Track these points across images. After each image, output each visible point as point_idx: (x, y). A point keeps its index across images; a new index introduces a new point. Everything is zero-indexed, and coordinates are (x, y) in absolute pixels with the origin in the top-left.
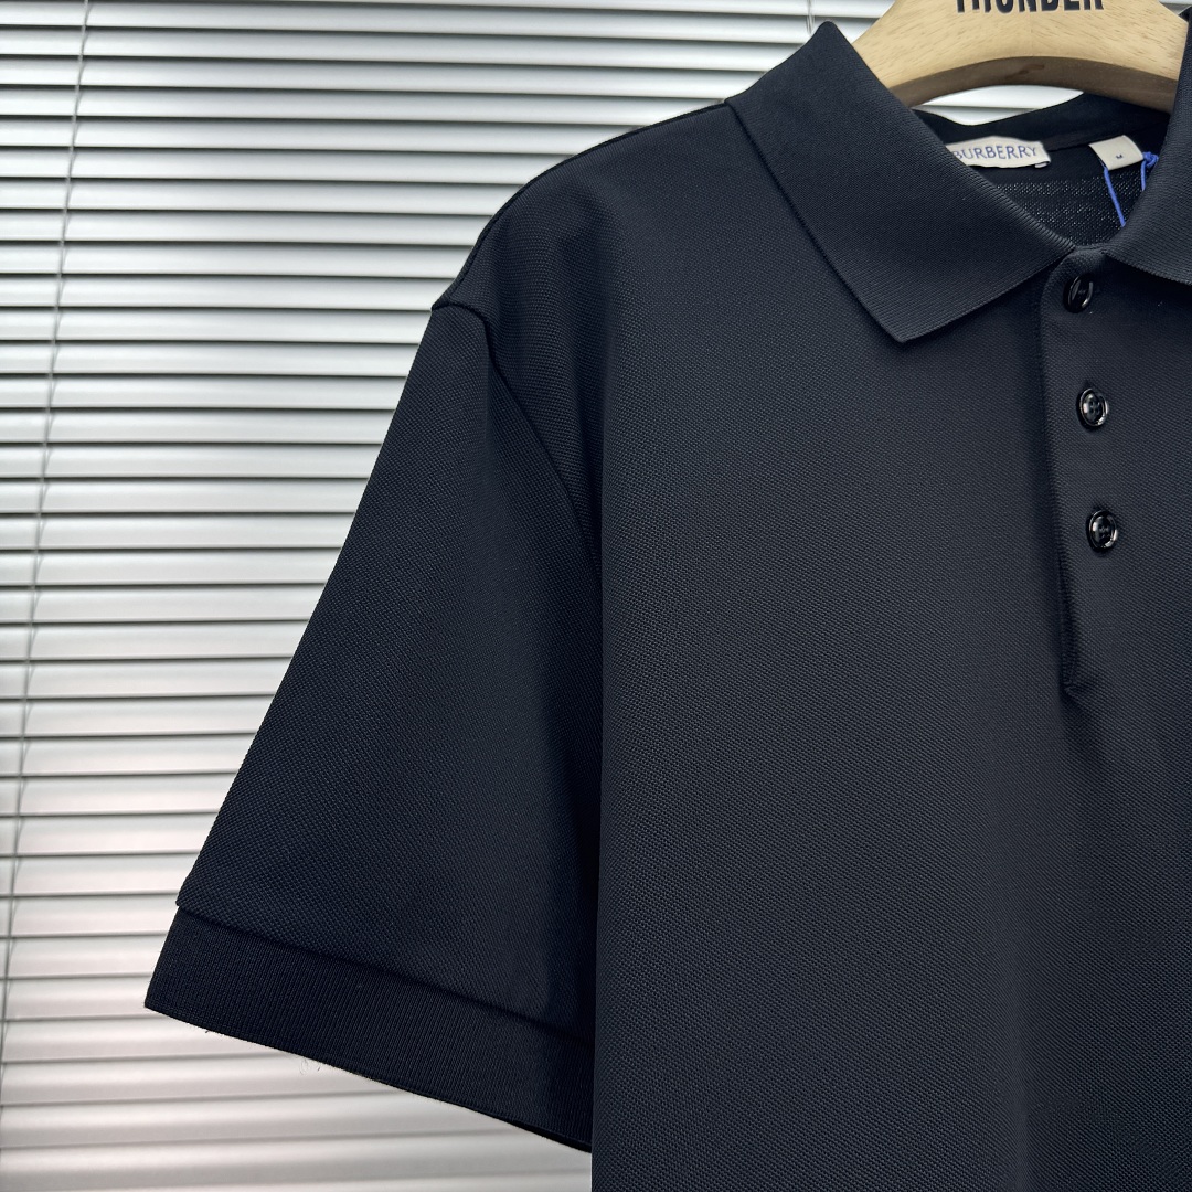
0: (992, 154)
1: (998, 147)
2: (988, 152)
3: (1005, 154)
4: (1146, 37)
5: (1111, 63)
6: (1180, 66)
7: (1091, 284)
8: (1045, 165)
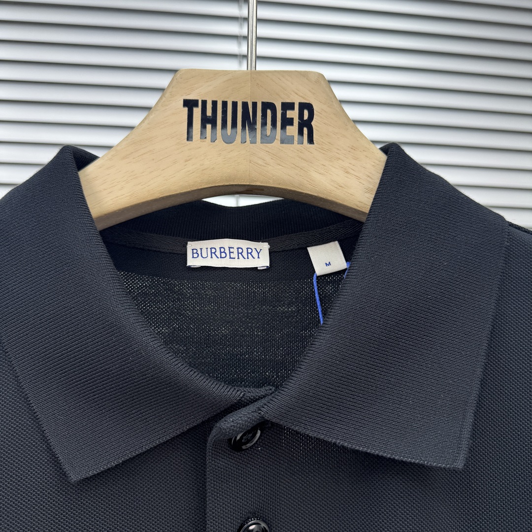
0: (223, 255)
1: (229, 248)
2: (221, 252)
3: (235, 255)
4: (347, 172)
5: (316, 194)
6: (372, 200)
7: (259, 432)
8: (266, 268)
